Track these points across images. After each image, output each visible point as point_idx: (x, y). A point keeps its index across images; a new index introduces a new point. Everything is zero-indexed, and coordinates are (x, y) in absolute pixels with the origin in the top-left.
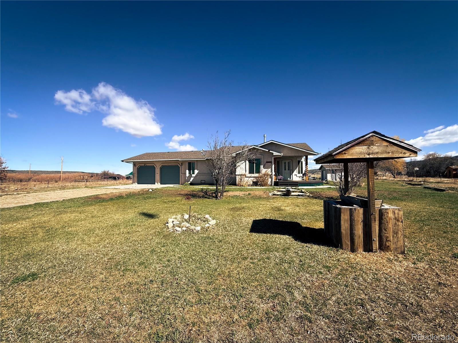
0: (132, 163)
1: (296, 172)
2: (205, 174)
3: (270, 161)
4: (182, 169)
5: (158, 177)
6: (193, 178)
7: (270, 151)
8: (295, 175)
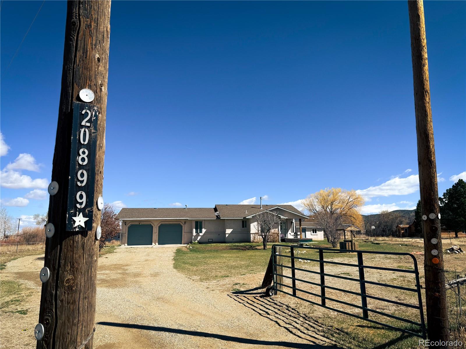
1: (290, 232)
2: (213, 233)
3: (277, 222)
4: (185, 228)
5: (155, 236)
6: (201, 237)
7: (279, 215)
8: (289, 234)
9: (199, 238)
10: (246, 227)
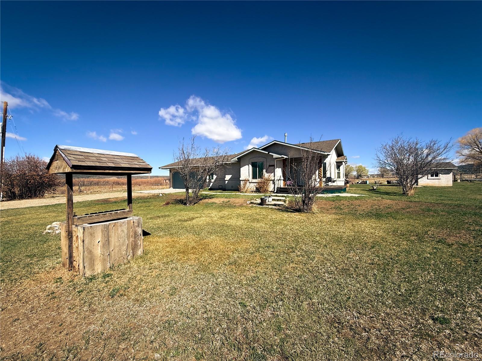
0: (169, 169)
3: (273, 164)
6: (212, 183)
7: (270, 153)
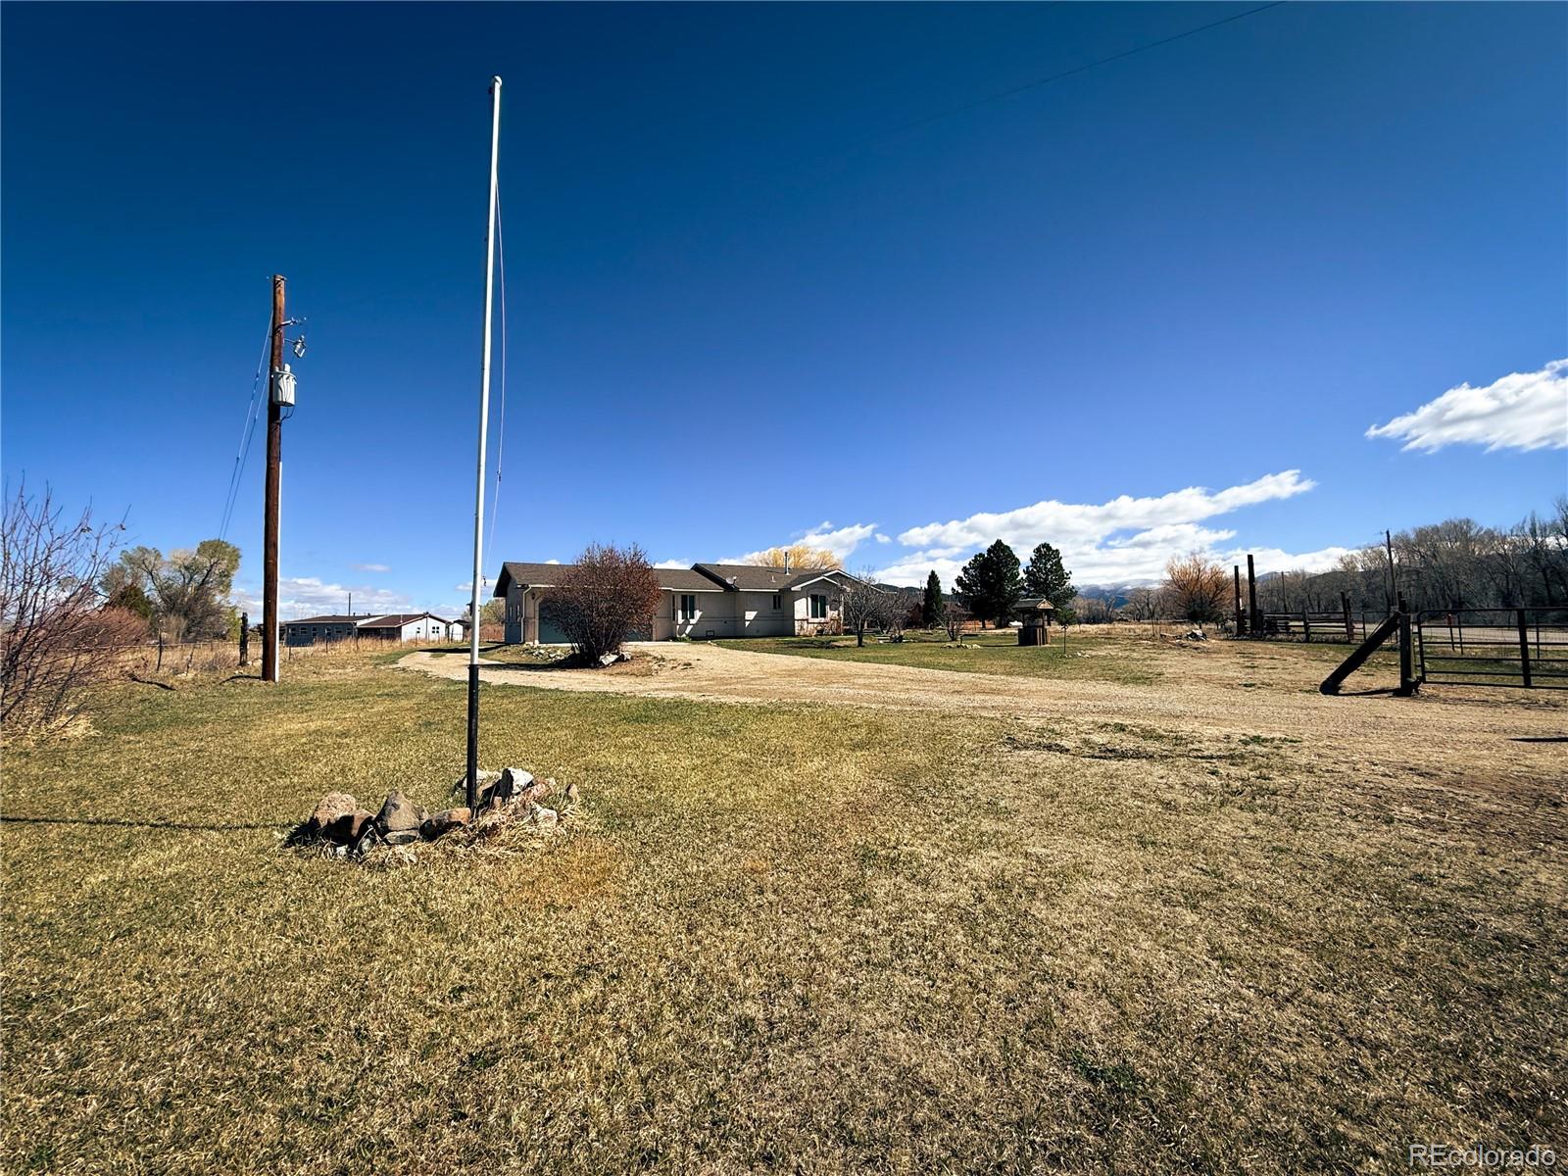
2: (716, 619)
3: (838, 599)
6: (692, 626)
7: (840, 586)
9: (689, 628)
10: (779, 606)
